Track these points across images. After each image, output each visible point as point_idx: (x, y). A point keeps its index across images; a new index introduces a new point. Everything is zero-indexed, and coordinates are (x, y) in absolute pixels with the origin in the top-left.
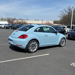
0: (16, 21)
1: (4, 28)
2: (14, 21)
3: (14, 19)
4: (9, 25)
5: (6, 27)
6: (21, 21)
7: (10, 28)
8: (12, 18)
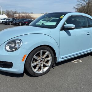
0: (17, 15)
1: (2, 24)
2: (15, 15)
3: (15, 13)
4: (9, 19)
5: (5, 22)
6: (24, 15)
7: (11, 23)
8: (12, 11)
